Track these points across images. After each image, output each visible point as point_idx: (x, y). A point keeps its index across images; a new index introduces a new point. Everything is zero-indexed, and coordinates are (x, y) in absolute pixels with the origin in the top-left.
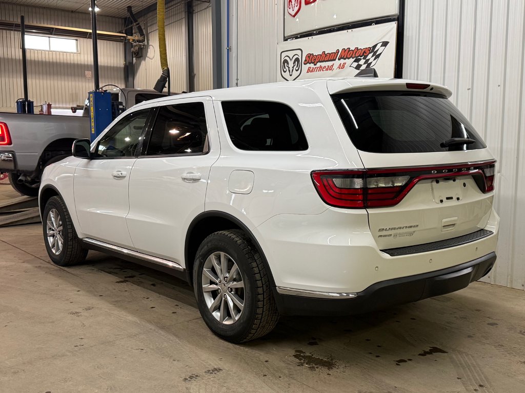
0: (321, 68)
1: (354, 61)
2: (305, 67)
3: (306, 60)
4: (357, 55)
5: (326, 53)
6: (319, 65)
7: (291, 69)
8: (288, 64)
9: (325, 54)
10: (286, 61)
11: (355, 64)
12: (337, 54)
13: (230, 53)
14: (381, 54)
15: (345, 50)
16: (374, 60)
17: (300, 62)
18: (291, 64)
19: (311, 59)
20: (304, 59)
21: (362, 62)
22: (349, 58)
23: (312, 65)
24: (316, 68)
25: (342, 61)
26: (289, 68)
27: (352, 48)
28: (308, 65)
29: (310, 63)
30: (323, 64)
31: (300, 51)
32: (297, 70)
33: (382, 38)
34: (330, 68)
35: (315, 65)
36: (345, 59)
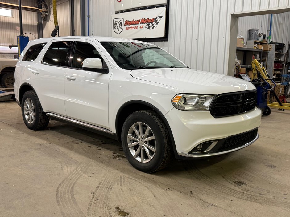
0: (132, 28)
1: (147, 25)
2: (125, 27)
3: (125, 24)
4: (148, 22)
6: (131, 26)
7: (118, 28)
8: (117, 25)
9: (134, 21)
10: (116, 24)
12: (139, 21)
13: (89, 19)
14: (159, 22)
15: (143, 20)
16: (156, 24)
18: (118, 25)
19: (128, 23)
20: (124, 23)
21: (151, 25)
22: (145, 23)
25: (142, 25)
27: (146, 19)
29: (127, 25)
30: (133, 26)
31: (122, 19)
32: (121, 28)
33: (159, 15)
34: (136, 28)
35: (129, 26)
36: (143, 24)
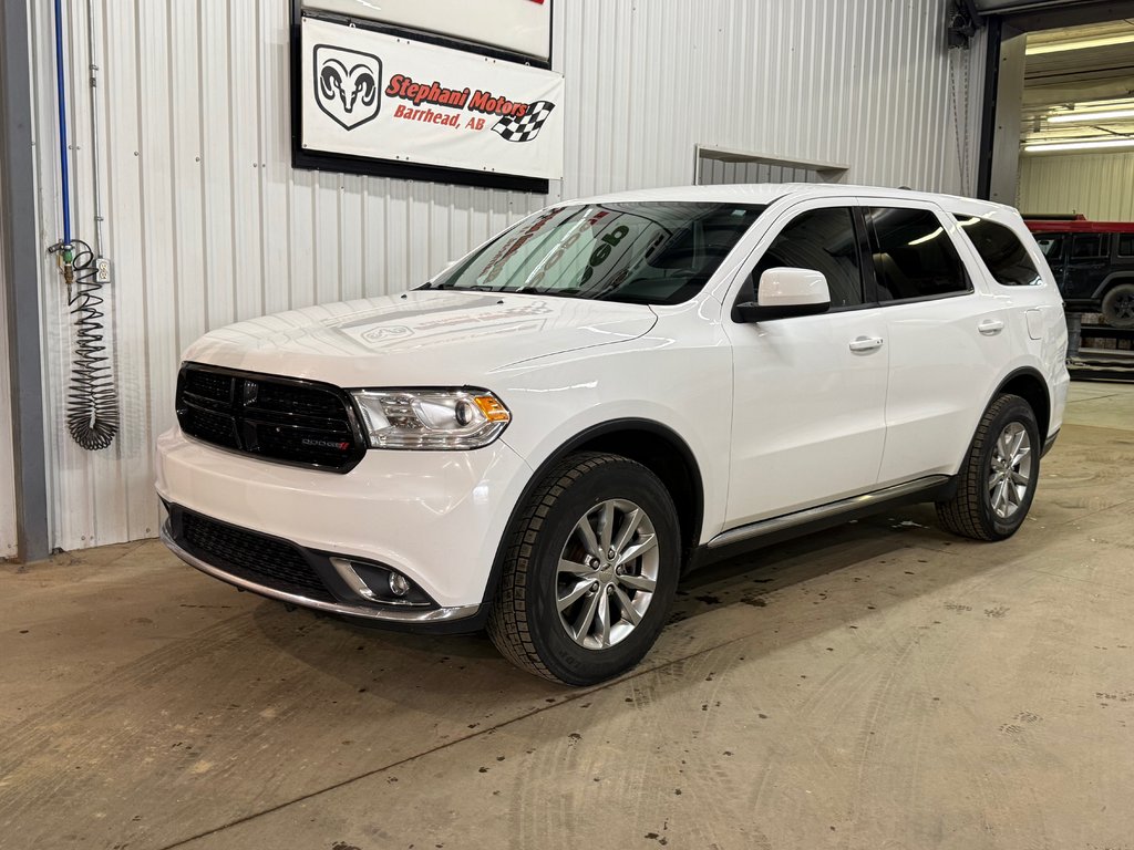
0: (429, 116)
1: (500, 122)
2: (390, 104)
3: (391, 87)
4: (504, 111)
5: (442, 87)
6: (425, 106)
7: (348, 97)
8: (338, 79)
9: (439, 87)
11: (502, 128)
12: (465, 96)
14: (543, 121)
15: (482, 95)
16: (534, 128)
17: (376, 85)
18: (349, 84)
19: (401, 86)
20: (386, 84)
21: (513, 126)
22: (489, 113)
23: (408, 104)
24: (417, 111)
25: (476, 114)
26: (342, 91)
27: (496, 95)
28: (398, 101)
29: (402, 97)
30: (436, 109)
31: (375, 61)
32: (366, 103)
33: (544, 95)
34: (453, 121)
35: (416, 104)
36: (482, 112)
